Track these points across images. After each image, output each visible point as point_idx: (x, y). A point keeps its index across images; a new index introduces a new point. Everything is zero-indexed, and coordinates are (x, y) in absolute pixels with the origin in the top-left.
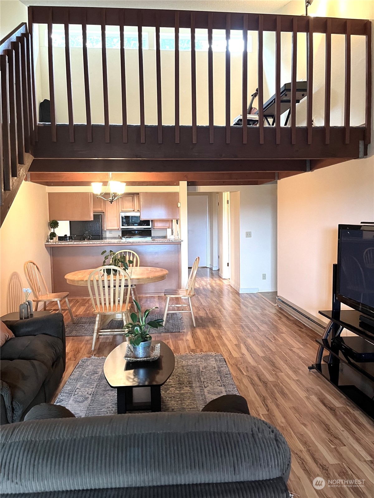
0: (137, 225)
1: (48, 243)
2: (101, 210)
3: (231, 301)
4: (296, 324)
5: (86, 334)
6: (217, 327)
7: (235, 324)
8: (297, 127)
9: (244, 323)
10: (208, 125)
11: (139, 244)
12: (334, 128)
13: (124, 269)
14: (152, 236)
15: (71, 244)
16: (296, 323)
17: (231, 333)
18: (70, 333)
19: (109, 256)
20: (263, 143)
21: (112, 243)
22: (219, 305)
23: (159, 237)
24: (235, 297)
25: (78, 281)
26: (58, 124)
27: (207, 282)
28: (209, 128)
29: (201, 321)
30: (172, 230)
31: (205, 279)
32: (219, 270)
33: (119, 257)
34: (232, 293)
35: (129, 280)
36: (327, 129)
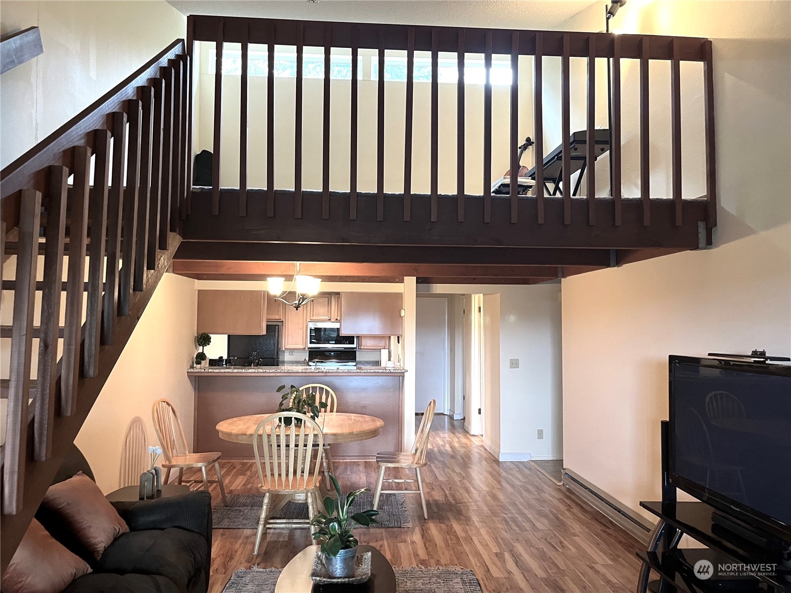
0: (334, 342)
1: (192, 370)
2: (279, 318)
3: (484, 473)
4: (597, 520)
5: (245, 525)
6: (464, 520)
7: (495, 517)
8: (597, 198)
9: (510, 515)
10: (456, 193)
11: (336, 374)
12: (656, 201)
13: (313, 418)
14: (357, 360)
15: (228, 372)
16: (598, 517)
17: (488, 532)
18: (219, 523)
19: (290, 394)
20: (543, 223)
21: (294, 372)
22: (465, 481)
23: (368, 363)
24: (491, 467)
25: (237, 435)
26: (222, 188)
27: (444, 440)
28: (457, 198)
29: (435, 510)
30: (390, 353)
31: (442, 435)
32: (464, 419)
33: (304, 396)
34: (486, 459)
35: (320, 436)
36: (644, 203)
